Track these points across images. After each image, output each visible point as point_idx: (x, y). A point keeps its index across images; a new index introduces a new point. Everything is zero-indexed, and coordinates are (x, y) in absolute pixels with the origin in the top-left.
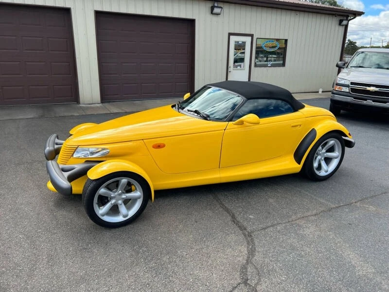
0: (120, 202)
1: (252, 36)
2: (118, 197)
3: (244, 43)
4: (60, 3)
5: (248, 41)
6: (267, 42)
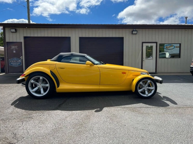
1: (156, 43)
4: (67, 36)
5: (154, 45)
6: (167, 45)
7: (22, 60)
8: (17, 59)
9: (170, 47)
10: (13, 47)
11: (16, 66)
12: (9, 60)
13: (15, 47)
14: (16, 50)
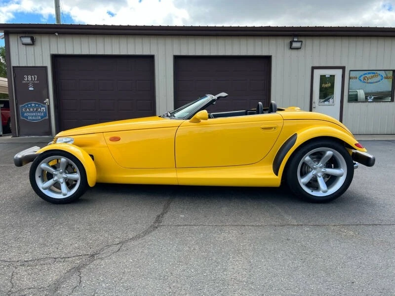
0: (61, 180)
1: (343, 68)
2: (59, 174)
3: (333, 77)
4: (146, 52)
5: (338, 73)
6: (366, 74)
7: (49, 106)
8: (37, 105)
9: (372, 77)
10: (28, 78)
11: (37, 120)
12: (21, 106)
13: (32, 78)
14: (34, 85)
